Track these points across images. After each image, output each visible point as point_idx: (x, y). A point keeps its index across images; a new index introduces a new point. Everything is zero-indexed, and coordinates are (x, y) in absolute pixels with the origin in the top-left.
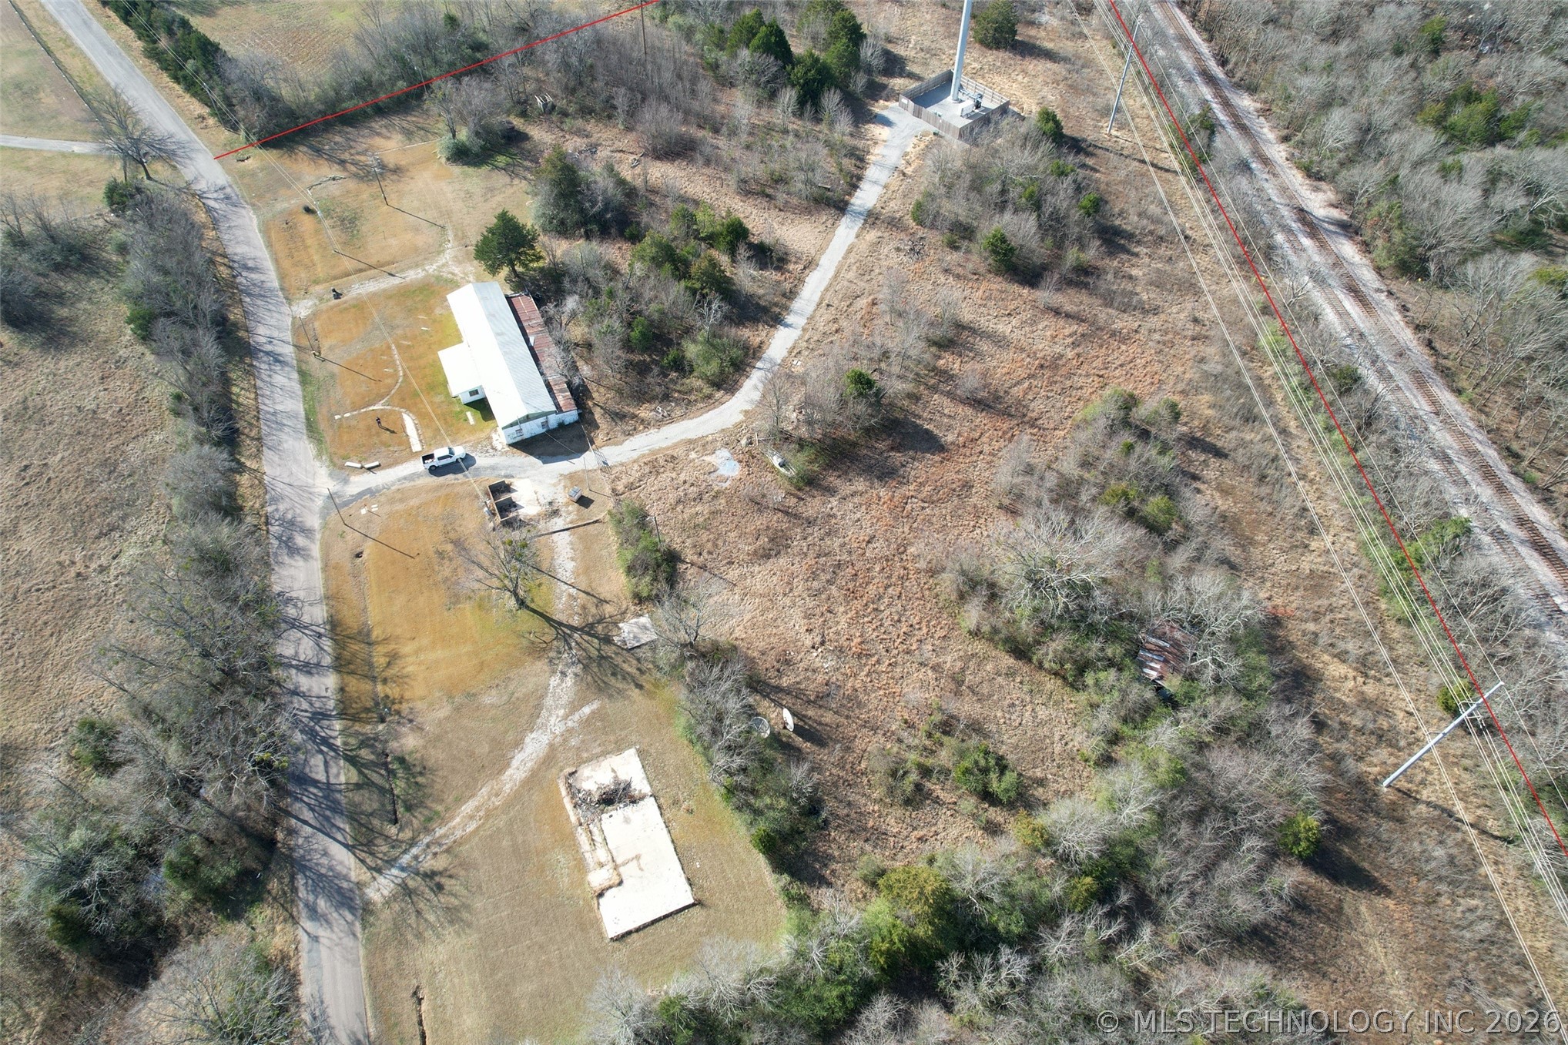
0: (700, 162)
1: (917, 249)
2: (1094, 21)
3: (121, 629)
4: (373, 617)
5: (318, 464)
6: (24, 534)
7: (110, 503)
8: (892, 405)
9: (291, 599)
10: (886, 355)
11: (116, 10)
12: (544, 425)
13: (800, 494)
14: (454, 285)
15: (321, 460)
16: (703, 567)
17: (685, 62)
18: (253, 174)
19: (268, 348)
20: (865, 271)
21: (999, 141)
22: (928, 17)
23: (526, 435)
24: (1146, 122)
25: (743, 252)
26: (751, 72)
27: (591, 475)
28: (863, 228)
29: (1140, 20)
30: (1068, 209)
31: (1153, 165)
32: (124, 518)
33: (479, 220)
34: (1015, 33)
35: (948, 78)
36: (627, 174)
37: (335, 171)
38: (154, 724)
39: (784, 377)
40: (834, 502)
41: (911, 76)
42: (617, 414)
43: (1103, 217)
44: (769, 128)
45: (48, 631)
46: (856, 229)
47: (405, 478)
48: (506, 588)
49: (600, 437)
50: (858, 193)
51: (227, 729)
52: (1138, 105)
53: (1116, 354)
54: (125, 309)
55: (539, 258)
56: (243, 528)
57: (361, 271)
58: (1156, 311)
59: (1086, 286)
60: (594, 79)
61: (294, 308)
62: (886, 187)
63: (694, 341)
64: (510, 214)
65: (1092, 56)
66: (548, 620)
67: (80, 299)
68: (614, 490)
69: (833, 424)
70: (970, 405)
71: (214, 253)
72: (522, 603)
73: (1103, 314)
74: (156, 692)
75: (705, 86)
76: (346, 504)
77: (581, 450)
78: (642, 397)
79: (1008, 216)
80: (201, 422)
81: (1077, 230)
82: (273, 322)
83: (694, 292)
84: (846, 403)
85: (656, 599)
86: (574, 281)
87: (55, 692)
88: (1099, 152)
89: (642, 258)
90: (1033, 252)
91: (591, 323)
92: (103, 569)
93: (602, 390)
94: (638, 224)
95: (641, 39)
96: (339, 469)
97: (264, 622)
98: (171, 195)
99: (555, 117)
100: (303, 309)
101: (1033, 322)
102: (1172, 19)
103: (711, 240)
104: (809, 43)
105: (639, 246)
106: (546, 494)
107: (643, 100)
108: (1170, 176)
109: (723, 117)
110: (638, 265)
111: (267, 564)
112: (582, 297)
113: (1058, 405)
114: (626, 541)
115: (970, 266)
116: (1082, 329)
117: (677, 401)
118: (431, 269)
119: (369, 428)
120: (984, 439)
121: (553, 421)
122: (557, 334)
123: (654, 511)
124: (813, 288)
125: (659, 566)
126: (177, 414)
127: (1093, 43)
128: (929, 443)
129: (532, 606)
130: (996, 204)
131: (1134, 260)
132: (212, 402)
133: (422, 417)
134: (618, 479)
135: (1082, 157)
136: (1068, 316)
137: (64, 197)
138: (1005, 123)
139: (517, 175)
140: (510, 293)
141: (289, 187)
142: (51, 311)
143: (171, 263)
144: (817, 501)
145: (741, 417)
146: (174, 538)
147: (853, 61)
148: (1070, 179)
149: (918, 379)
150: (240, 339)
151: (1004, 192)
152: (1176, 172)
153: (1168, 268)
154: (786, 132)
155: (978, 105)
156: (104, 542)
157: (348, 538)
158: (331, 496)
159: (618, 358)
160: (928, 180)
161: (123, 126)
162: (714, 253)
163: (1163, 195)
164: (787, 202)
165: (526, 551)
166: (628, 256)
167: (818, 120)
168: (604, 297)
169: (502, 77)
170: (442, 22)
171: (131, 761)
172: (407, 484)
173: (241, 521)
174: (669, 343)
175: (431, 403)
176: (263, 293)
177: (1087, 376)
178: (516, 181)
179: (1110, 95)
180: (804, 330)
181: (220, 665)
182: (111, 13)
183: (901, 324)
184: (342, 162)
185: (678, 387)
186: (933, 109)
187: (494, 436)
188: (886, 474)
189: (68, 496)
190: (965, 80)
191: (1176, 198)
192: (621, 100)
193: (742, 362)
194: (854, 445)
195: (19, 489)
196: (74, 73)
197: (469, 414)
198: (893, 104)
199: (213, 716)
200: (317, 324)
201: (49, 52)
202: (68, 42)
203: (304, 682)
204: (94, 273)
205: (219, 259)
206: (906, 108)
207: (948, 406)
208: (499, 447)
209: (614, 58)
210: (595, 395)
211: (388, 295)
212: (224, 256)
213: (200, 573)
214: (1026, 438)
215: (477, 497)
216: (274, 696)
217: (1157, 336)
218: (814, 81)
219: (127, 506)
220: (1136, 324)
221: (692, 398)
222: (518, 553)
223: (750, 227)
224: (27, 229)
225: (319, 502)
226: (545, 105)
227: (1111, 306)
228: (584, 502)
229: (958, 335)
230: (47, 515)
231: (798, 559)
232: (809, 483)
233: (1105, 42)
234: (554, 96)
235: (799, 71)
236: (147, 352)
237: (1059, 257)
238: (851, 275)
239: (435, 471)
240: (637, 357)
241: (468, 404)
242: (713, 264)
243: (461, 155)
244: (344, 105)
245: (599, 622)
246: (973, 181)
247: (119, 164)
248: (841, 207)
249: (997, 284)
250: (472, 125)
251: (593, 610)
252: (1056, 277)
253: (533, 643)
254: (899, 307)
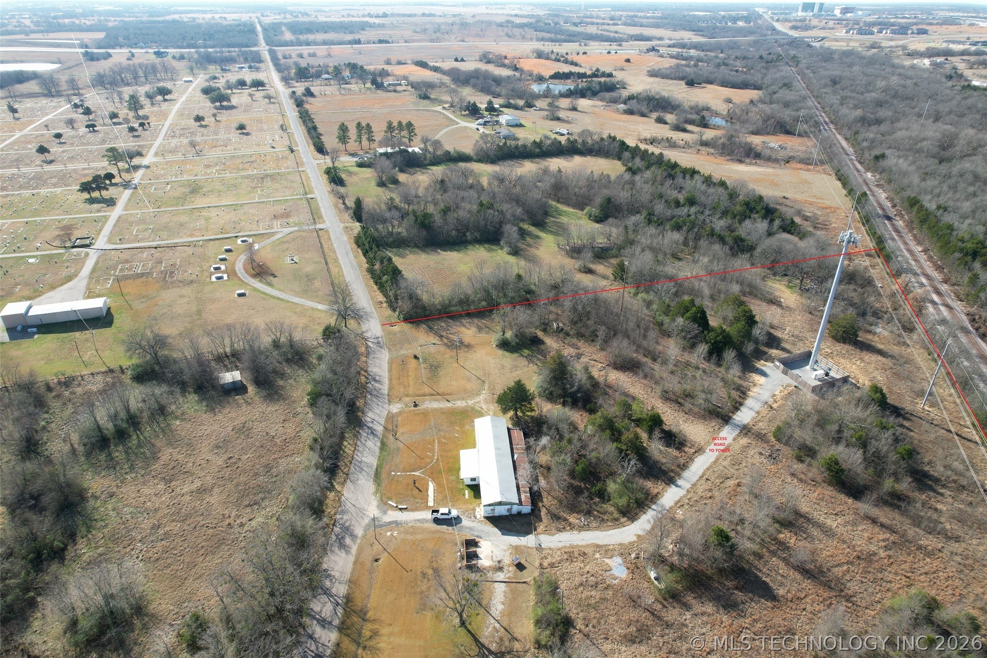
0: (641, 376)
1: (774, 456)
2: (915, 337)
3: (237, 563)
4: (372, 603)
5: (373, 498)
6: (214, 494)
7: (261, 489)
8: (741, 557)
9: (330, 576)
10: (742, 521)
11: (362, 250)
12: (509, 510)
13: (665, 603)
14: (480, 414)
15: (375, 496)
16: (587, 636)
17: (643, 319)
18: (395, 334)
19: (370, 425)
20: (736, 463)
21: (840, 399)
22: (799, 318)
23: (496, 514)
24: (953, 405)
25: (657, 434)
26: (682, 331)
27: (529, 550)
28: (738, 435)
29: (950, 341)
30: (888, 452)
31: (957, 435)
32: (263, 499)
33: (504, 381)
34: (857, 336)
35: (809, 355)
36: (595, 373)
37: (436, 340)
38: (229, 629)
39: (668, 519)
40: (688, 615)
41: (784, 349)
42: (555, 515)
43: (915, 462)
44: (688, 364)
45: (201, 553)
46: (734, 435)
47: (418, 520)
48: (456, 609)
49: (541, 527)
50: (739, 413)
51: (264, 647)
52: (946, 393)
53: (921, 564)
54: (309, 388)
55: (532, 410)
56: (321, 524)
57: (432, 395)
58: (957, 539)
59: (899, 507)
60: (589, 319)
61: (391, 407)
62: (758, 413)
63: (615, 481)
64: (523, 382)
65: (912, 358)
66: (476, 640)
67: (290, 378)
68: (541, 565)
69: (697, 560)
70: (799, 572)
71: (362, 369)
72: (463, 623)
73: (912, 532)
74: (237, 609)
75: (652, 334)
76: (381, 526)
77: (527, 533)
78: (573, 508)
79: (841, 448)
80: (321, 456)
81: (893, 467)
82: (378, 411)
83: (621, 451)
84: (709, 547)
85: (549, 648)
86: (549, 428)
87: (189, 590)
88: (914, 418)
89: (593, 424)
90: (858, 475)
91: (553, 455)
92: (242, 525)
93: (550, 498)
94: (596, 403)
95: (620, 302)
96: (384, 505)
97: (311, 584)
98: (353, 336)
99: (561, 335)
100: (395, 408)
101: (854, 524)
102: (975, 344)
103: (638, 422)
104: (721, 321)
105: (593, 416)
106: (499, 555)
107: (614, 335)
108: (972, 445)
109: (660, 353)
110: (590, 427)
111: (325, 550)
112: (552, 438)
113: (870, 590)
114: (540, 601)
115: (810, 475)
116: (893, 538)
117: (595, 517)
118: (470, 402)
119: (408, 485)
120: (807, 600)
121: (515, 509)
122: (531, 457)
123: (563, 586)
124: (699, 465)
125: (557, 625)
126: (312, 448)
127: (913, 350)
128: (765, 592)
129: (469, 627)
130: (834, 438)
131: (940, 498)
132: (331, 447)
133: (439, 487)
134: (546, 558)
135: (900, 420)
136: (882, 526)
137: (305, 328)
138: (845, 388)
139: (532, 362)
140: (510, 426)
141: (410, 343)
142: (276, 381)
143: (339, 369)
144: (676, 612)
145: (635, 539)
146: (283, 518)
147: (747, 335)
148: (890, 432)
149: (762, 543)
150: (358, 416)
151: (840, 431)
152: (976, 443)
153: (968, 509)
154: (698, 368)
155: (827, 374)
156: (248, 510)
157: (375, 547)
158: (374, 519)
159: (565, 480)
160: (787, 414)
161: (344, 300)
162: (639, 430)
163: (965, 457)
164: (691, 409)
165: (476, 589)
166: (585, 421)
167: (719, 365)
168: (565, 442)
169: (538, 309)
170: (514, 277)
171: (207, 648)
172: (419, 525)
173: (320, 519)
174: (598, 479)
175: (447, 479)
176: (378, 395)
177: (896, 574)
178: (531, 365)
179: (925, 384)
180: (688, 491)
181: (277, 604)
182: (360, 251)
183: (756, 503)
184: (441, 337)
185: (598, 508)
186: (796, 372)
187: (478, 509)
188: (729, 605)
189: (243, 479)
190: (819, 358)
191: (977, 461)
192: (602, 332)
193: (643, 502)
194: (710, 578)
195: (222, 468)
196: (333, 274)
197: (466, 492)
198: (769, 364)
199: (260, 636)
200: (400, 418)
201: (326, 263)
202: (336, 260)
203: (318, 631)
204: (302, 367)
205: (363, 372)
206: (778, 367)
207: (783, 569)
208: (478, 517)
209: (602, 310)
210: (545, 500)
211: (442, 412)
212: (366, 371)
213: (288, 543)
214: (842, 608)
215: (456, 544)
216: (298, 634)
217: (958, 559)
218: (720, 342)
219: (266, 492)
220: (940, 546)
221: (606, 517)
222: (471, 588)
223: (664, 419)
224: (283, 340)
225: (366, 521)
226: (558, 328)
227: (919, 526)
228: (520, 567)
229: (796, 520)
230: (230, 486)
231: (654, 650)
232: (672, 596)
233: (922, 350)
234: (564, 324)
235: (712, 335)
236: (310, 412)
237: (878, 483)
238: (726, 463)
239: (437, 521)
240: (576, 483)
241: (468, 486)
242: (637, 437)
243: (504, 345)
244: (452, 308)
245: (508, 653)
246: (818, 420)
247: (335, 317)
248: (726, 419)
249: (829, 491)
250: (515, 331)
251: (507, 643)
252: (875, 496)
253: (462, 653)
254: (756, 491)
